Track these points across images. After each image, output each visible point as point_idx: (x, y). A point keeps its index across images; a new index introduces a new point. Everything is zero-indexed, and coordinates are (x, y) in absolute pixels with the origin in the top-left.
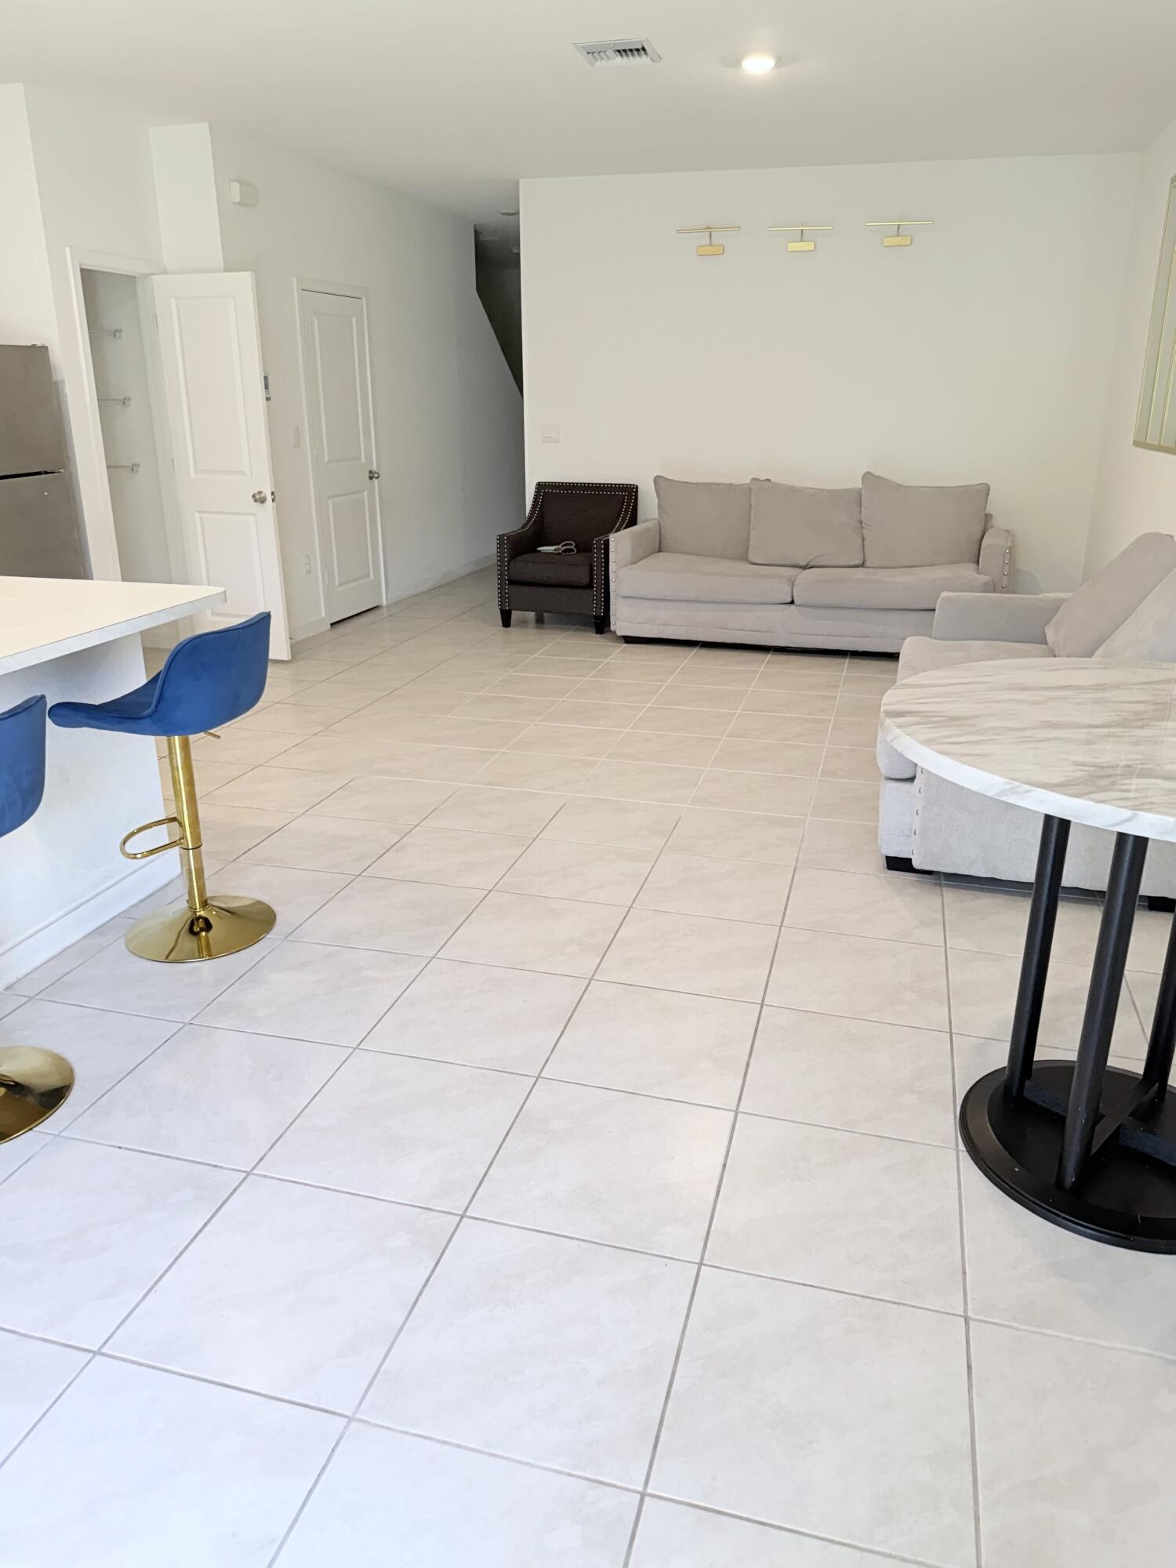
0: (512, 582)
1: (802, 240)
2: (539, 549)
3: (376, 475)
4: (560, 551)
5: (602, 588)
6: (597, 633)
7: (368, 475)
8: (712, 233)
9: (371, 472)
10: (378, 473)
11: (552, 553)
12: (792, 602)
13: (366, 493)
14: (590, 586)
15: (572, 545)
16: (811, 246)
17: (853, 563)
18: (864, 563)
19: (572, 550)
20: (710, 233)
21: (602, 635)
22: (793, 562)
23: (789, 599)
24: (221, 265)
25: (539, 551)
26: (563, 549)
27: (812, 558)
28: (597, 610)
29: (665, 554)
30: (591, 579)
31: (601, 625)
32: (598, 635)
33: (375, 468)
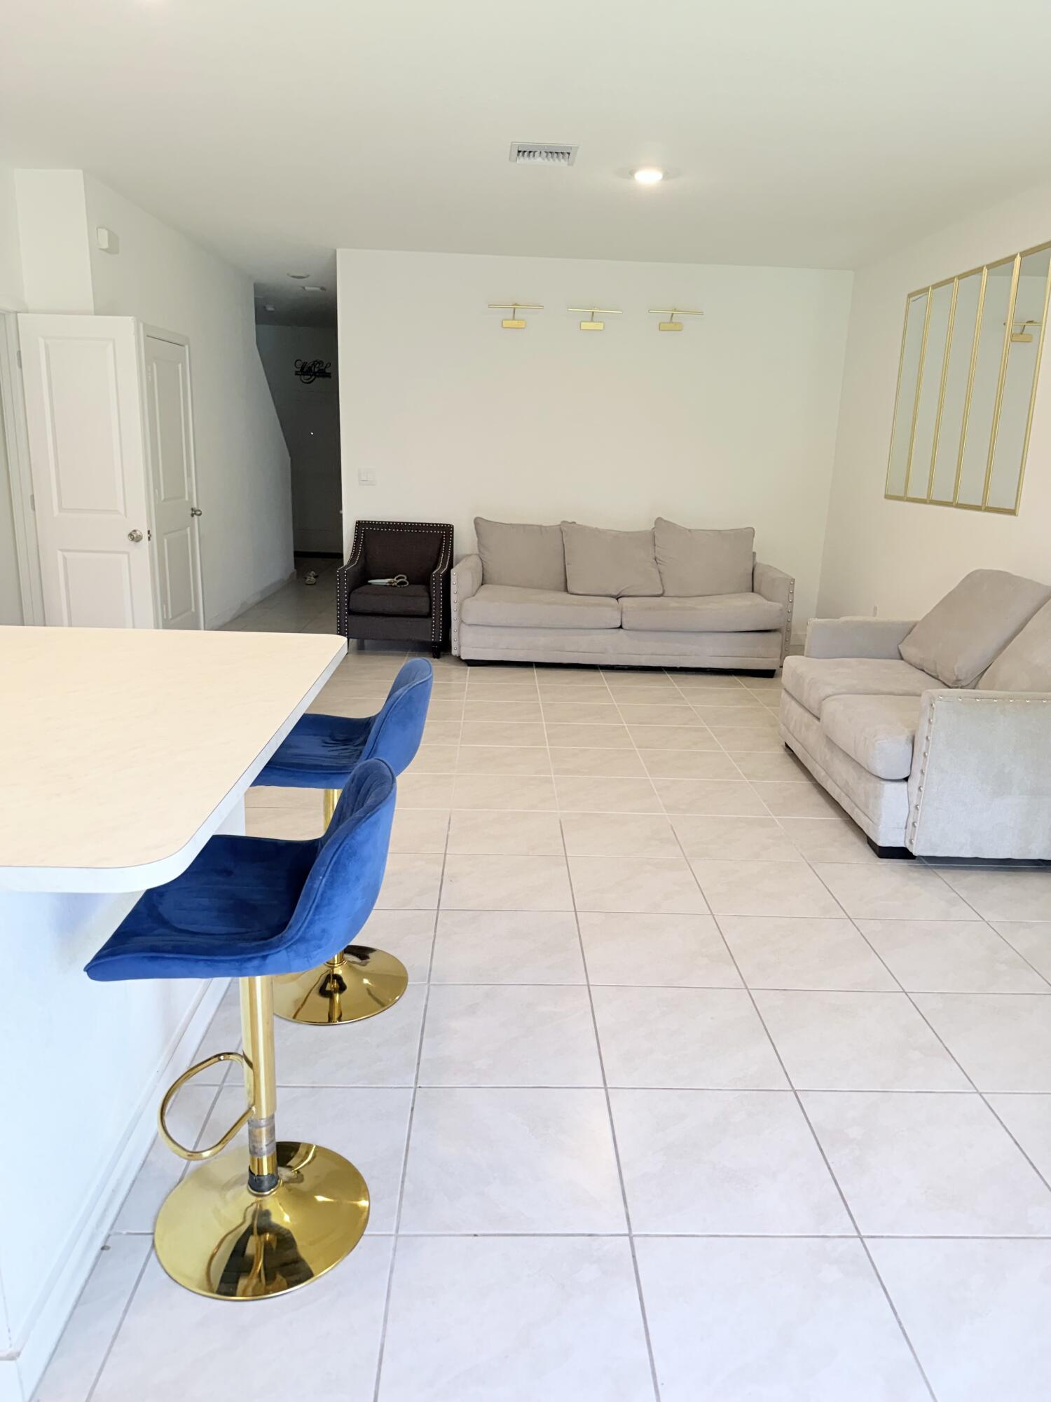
0: (351, 612)
1: (592, 321)
2: (370, 581)
3: (199, 513)
4: (396, 584)
5: (440, 617)
6: (434, 657)
7: (190, 512)
8: (516, 310)
9: (192, 509)
10: (199, 511)
11: (385, 586)
12: (621, 627)
13: (188, 529)
14: (429, 615)
15: (404, 578)
16: (600, 326)
17: (656, 593)
18: (664, 591)
19: (405, 583)
20: (514, 309)
21: (440, 659)
22: (607, 593)
23: (619, 625)
24: (91, 307)
25: (370, 584)
26: (398, 581)
27: (623, 588)
28: (436, 637)
29: (490, 586)
30: (431, 608)
31: (441, 648)
32: (436, 659)
33: (195, 506)
